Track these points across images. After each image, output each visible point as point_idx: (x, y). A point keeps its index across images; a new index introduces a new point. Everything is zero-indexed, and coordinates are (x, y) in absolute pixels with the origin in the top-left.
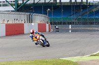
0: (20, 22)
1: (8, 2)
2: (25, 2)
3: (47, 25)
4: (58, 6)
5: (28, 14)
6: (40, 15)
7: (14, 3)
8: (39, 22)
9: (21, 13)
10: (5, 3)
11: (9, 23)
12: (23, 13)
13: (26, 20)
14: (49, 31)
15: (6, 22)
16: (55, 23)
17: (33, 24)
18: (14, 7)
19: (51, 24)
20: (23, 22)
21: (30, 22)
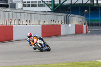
0: (57, 23)
1: (44, 2)
2: (61, 2)
3: (85, 26)
4: (96, 7)
5: (65, 15)
6: (77, 16)
7: (51, 3)
8: (76, 24)
9: (58, 14)
10: (42, 3)
11: (45, 24)
12: (60, 14)
13: (63, 21)
14: (87, 33)
15: (42, 23)
16: (92, 25)
17: (70, 25)
18: (51, 7)
19: (89, 25)
20: (60, 23)
21: (67, 24)
